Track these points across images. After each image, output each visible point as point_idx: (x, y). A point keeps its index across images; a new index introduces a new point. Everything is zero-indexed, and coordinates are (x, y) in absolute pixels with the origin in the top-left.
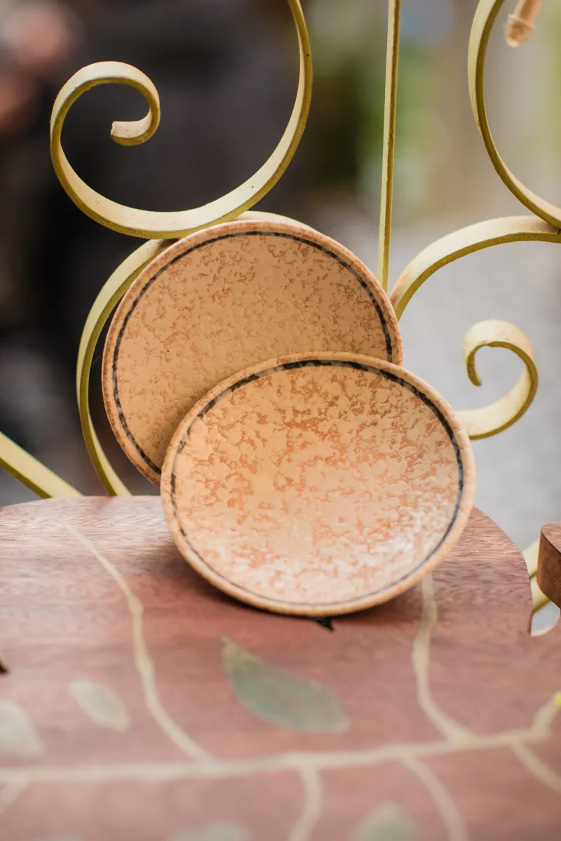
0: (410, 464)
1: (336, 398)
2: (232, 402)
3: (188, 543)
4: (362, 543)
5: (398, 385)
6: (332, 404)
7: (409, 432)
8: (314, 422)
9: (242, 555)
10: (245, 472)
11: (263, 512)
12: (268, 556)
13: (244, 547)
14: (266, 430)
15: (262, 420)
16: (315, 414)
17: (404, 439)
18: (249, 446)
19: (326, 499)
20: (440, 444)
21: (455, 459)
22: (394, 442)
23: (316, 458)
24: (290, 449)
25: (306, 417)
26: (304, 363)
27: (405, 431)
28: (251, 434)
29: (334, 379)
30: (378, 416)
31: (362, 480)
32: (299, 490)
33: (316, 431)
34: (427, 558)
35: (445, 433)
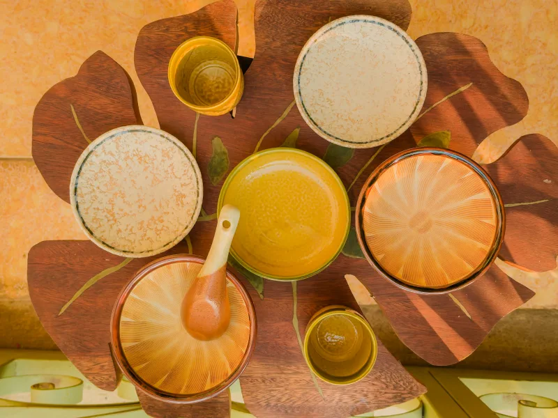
0: (110, 164)
1: (94, 209)
2: (119, 245)
3: (190, 223)
4: (153, 163)
5: (78, 186)
6: (98, 209)
7: (96, 171)
8: (109, 212)
9: (182, 203)
10: (145, 225)
11: (159, 208)
12: (176, 194)
13: (178, 205)
14: (122, 227)
15: (119, 231)
16: (105, 214)
17: (100, 172)
18: (133, 229)
19: (141, 188)
20: (97, 156)
21: (101, 146)
22: (103, 176)
23: (124, 202)
24: (125, 214)
25: (109, 215)
26: (87, 228)
27: (97, 173)
28: (128, 232)
29: (87, 213)
30: (95, 188)
31: (125, 179)
32: (142, 200)
33: (113, 209)
34: (150, 132)
35: (91, 155)
